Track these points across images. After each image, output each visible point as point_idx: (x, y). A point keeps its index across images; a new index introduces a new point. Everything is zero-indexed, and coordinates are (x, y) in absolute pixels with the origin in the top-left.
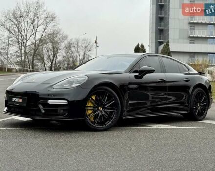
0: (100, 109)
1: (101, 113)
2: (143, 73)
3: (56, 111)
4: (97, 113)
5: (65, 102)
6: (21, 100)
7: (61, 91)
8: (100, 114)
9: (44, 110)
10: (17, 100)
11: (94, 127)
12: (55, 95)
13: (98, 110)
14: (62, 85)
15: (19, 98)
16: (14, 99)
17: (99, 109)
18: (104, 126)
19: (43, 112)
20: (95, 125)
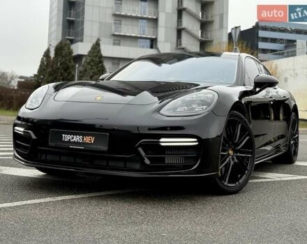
0: (231, 152)
1: (233, 159)
3: (163, 160)
4: (228, 159)
6: (90, 139)
8: (232, 163)
9: (148, 158)
11: (225, 186)
13: (229, 155)
14: (174, 109)
18: (237, 183)
19: (147, 162)
20: (226, 183)
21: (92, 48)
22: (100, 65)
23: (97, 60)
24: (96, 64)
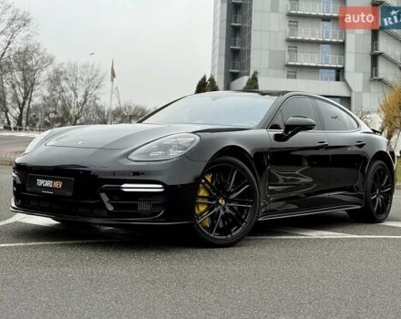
0: (222, 202)
1: (224, 209)
2: (293, 129)
3: (135, 207)
4: (216, 210)
5: (157, 188)
6: (58, 184)
7: (148, 165)
8: (222, 213)
9: (112, 204)
10: (48, 183)
11: (210, 237)
12: (136, 173)
13: (218, 204)
14: (147, 153)
15: (54, 180)
16: (41, 182)
17: (220, 201)
18: (229, 236)
19: (111, 208)
20: (212, 235)
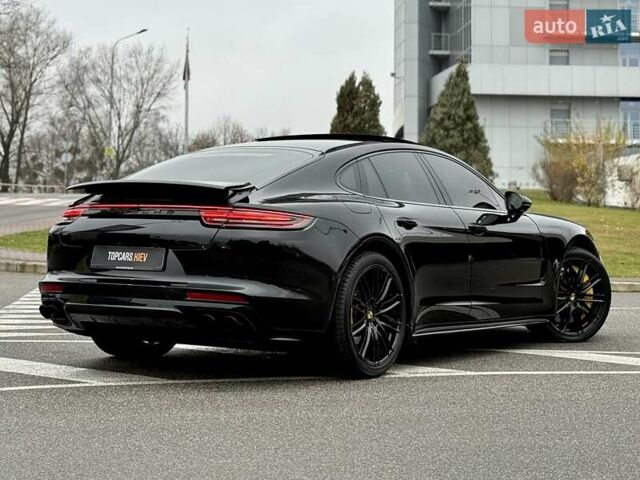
21: (448, 85)
22: (469, 125)
23: (461, 113)
24: (457, 125)
